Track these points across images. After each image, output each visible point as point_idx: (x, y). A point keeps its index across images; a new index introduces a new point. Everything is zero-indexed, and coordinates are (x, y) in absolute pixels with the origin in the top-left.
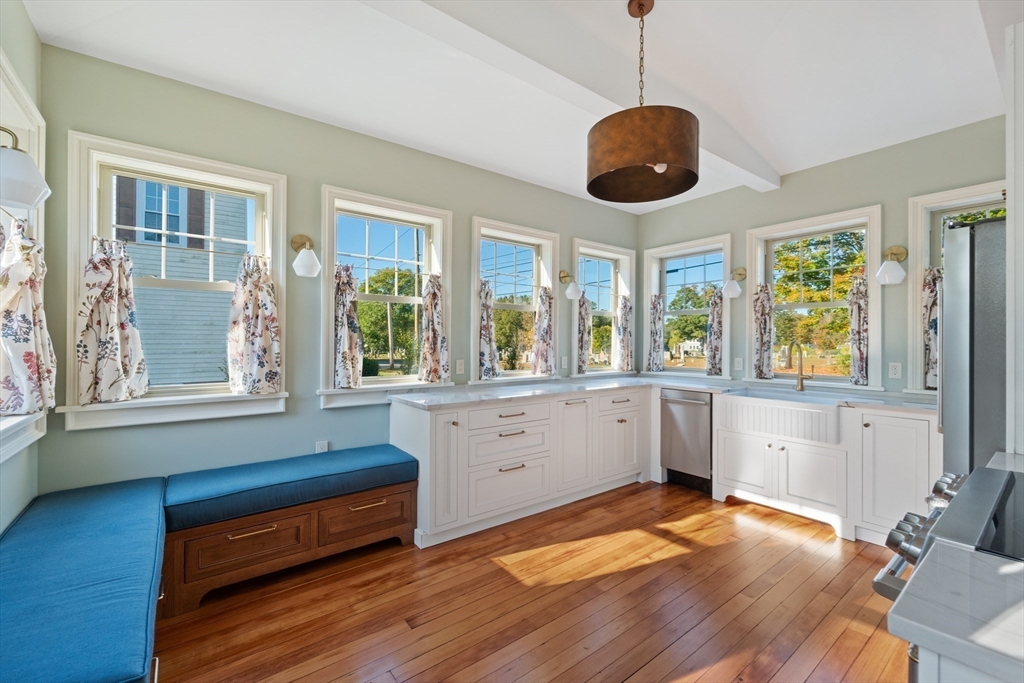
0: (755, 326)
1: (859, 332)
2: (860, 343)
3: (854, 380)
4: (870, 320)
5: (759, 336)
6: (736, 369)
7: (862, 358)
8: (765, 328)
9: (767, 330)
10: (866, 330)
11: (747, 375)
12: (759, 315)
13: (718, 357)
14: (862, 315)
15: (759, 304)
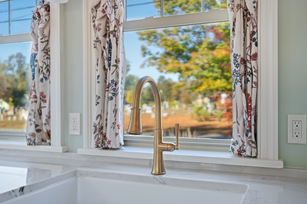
0: (95, 54)
1: (244, 61)
2: (247, 81)
3: (237, 148)
4: (261, 36)
5: (100, 72)
6: (71, 132)
7: (249, 108)
8: (109, 59)
9: (113, 62)
10: (255, 57)
11: (85, 145)
12: (100, 34)
13: (45, 112)
14: (249, 30)
15: (100, 14)
